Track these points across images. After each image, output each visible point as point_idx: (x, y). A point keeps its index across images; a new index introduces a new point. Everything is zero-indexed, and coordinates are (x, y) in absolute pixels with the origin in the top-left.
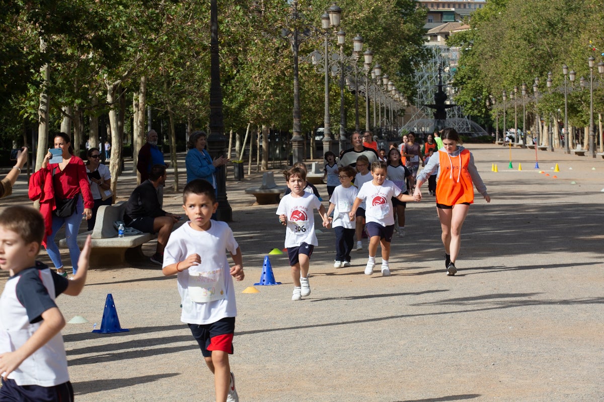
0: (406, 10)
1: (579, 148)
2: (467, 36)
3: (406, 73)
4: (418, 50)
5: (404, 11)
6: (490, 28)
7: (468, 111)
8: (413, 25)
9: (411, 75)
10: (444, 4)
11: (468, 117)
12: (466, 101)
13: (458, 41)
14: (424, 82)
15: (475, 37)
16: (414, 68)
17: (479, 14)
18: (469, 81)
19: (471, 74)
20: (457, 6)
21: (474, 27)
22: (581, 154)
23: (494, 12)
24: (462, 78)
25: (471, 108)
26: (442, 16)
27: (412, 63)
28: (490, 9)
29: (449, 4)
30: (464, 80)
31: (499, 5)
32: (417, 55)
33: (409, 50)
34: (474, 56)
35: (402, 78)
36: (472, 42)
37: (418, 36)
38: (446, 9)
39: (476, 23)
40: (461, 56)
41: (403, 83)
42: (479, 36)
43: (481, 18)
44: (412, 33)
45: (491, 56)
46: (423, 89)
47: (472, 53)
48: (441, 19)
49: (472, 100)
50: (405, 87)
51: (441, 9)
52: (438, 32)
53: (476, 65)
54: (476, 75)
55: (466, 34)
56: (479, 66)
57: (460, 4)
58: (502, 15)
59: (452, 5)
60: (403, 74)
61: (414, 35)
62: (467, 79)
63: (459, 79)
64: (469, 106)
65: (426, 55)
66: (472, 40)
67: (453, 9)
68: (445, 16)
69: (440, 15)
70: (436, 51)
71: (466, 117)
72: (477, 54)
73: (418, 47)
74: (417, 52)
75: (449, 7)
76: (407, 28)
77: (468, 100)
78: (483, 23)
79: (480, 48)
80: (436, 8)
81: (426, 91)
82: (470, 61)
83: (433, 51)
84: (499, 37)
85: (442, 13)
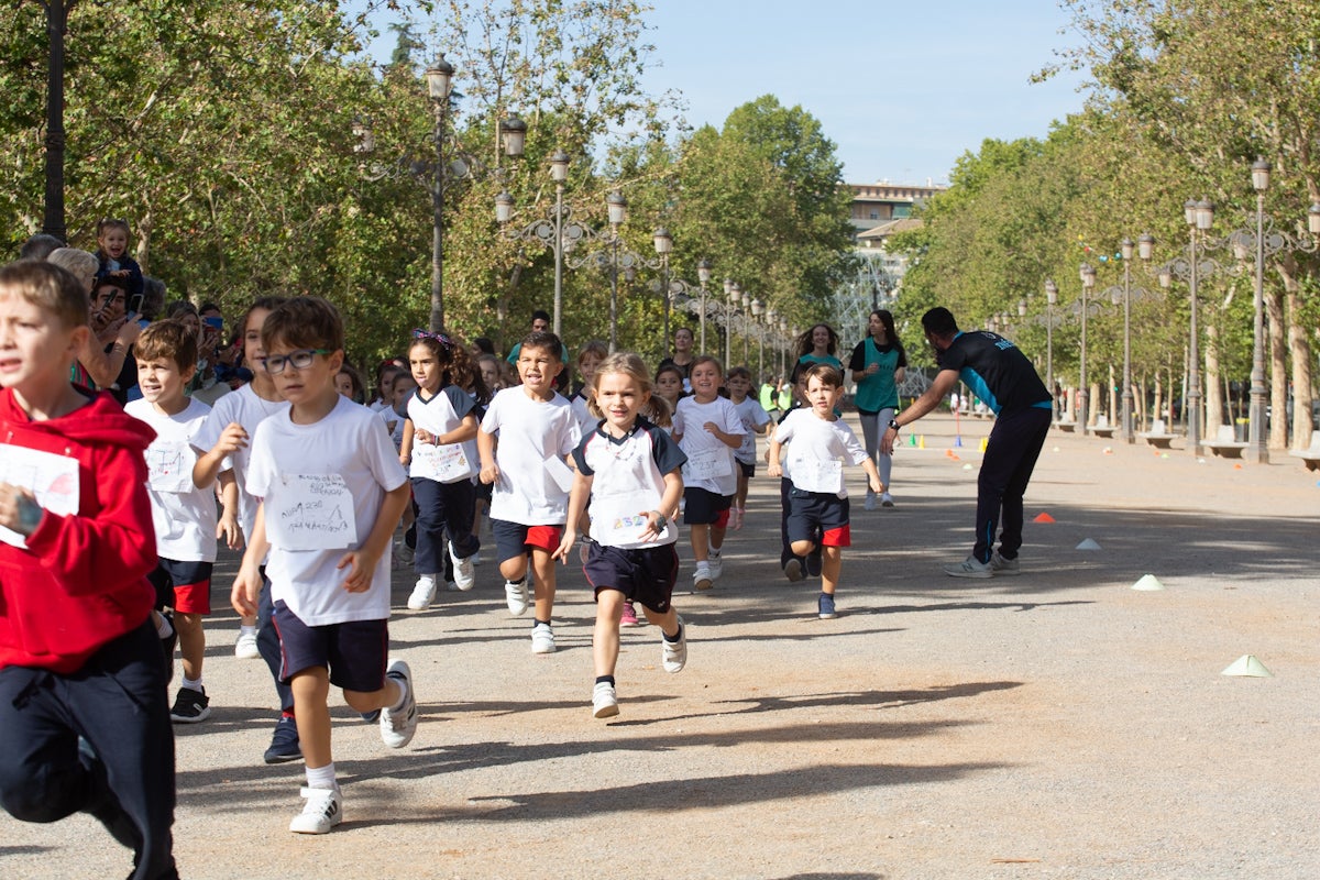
0: (822, 193)
1: (1103, 424)
2: (918, 237)
3: (818, 295)
4: (837, 258)
5: (817, 193)
6: (954, 226)
7: (916, 360)
8: (830, 216)
9: (825, 299)
10: (896, 191)
11: (922, 371)
12: (913, 344)
13: (903, 244)
14: (853, 313)
15: (931, 240)
16: (831, 288)
17: (938, 202)
18: (919, 311)
19: (922, 299)
20: (917, 196)
21: (930, 223)
22: (1106, 434)
23: (963, 200)
24: (908, 306)
25: (922, 356)
26: (892, 209)
27: (827, 279)
28: (958, 194)
29: (905, 191)
30: (912, 309)
31: (970, 188)
32: (836, 266)
33: (824, 257)
34: (929, 271)
35: (810, 302)
36: (926, 248)
37: (842, 236)
38: (900, 198)
39: (933, 217)
40: (906, 270)
41: (812, 312)
42: (936, 238)
43: (942, 209)
44: (828, 230)
45: (954, 271)
46: (852, 324)
47: (925, 265)
48: (892, 215)
49: (923, 342)
50: (816, 319)
51: (891, 197)
52: (883, 233)
53: (929, 285)
54: (931, 300)
55: (916, 234)
56: (934, 286)
57: (922, 192)
58: (974, 207)
59: (909, 192)
60: (813, 298)
61: (831, 233)
62: (919, 308)
63: (904, 307)
64: (919, 351)
65: (851, 268)
66: (928, 244)
67: (909, 199)
68: (897, 209)
69: (888, 208)
70: (873, 263)
71: (919, 370)
72: (933, 268)
73: (838, 255)
74: (836, 261)
75: (904, 195)
76: (822, 221)
77: (918, 342)
78: (943, 218)
79: (937, 259)
80: (882, 195)
81: (857, 328)
82: (924, 278)
83: (869, 262)
84: (966, 240)
85: (892, 205)
